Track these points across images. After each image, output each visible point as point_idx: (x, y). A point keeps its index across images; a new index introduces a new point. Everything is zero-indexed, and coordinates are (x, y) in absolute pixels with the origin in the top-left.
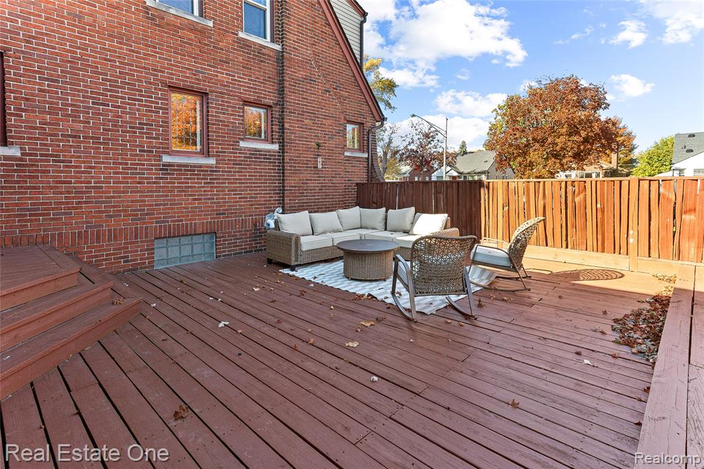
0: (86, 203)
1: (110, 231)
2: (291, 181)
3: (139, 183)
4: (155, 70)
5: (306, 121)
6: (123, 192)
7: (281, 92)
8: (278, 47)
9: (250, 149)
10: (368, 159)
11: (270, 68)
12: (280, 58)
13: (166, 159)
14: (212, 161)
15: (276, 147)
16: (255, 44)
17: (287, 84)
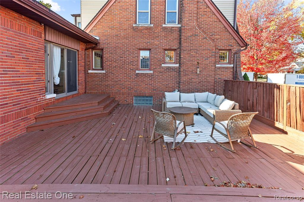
0: (117, 84)
1: (122, 92)
2: (184, 79)
3: (130, 79)
4: (135, 45)
5: (192, 53)
6: (126, 82)
7: (180, 43)
8: (179, 26)
9: (166, 67)
10: (233, 67)
11: (176, 35)
12: (180, 29)
13: (137, 72)
14: (152, 72)
15: (178, 65)
16: (169, 27)
17: (182, 40)
